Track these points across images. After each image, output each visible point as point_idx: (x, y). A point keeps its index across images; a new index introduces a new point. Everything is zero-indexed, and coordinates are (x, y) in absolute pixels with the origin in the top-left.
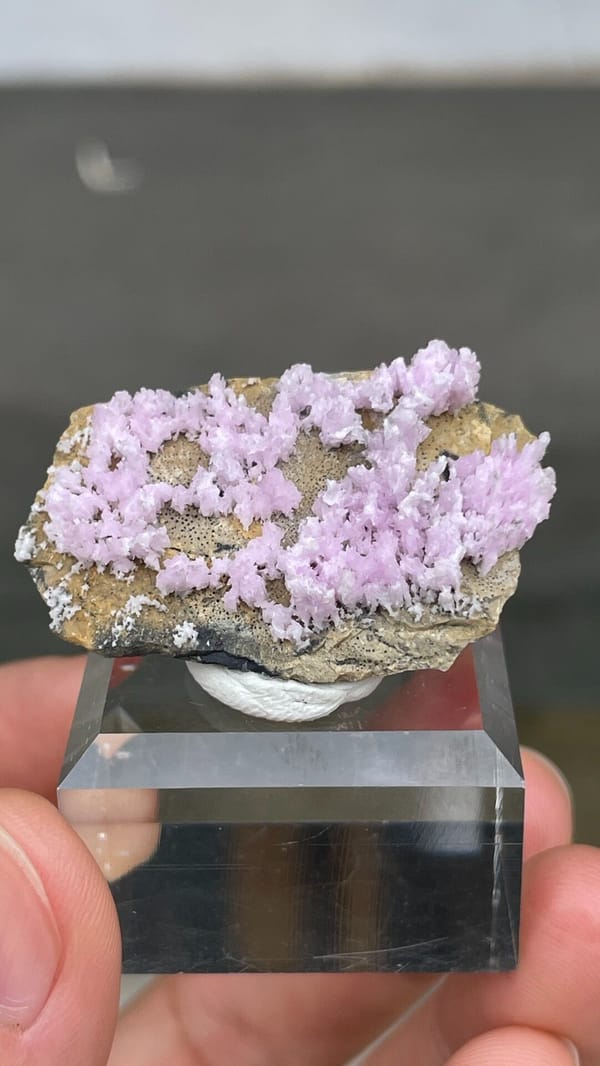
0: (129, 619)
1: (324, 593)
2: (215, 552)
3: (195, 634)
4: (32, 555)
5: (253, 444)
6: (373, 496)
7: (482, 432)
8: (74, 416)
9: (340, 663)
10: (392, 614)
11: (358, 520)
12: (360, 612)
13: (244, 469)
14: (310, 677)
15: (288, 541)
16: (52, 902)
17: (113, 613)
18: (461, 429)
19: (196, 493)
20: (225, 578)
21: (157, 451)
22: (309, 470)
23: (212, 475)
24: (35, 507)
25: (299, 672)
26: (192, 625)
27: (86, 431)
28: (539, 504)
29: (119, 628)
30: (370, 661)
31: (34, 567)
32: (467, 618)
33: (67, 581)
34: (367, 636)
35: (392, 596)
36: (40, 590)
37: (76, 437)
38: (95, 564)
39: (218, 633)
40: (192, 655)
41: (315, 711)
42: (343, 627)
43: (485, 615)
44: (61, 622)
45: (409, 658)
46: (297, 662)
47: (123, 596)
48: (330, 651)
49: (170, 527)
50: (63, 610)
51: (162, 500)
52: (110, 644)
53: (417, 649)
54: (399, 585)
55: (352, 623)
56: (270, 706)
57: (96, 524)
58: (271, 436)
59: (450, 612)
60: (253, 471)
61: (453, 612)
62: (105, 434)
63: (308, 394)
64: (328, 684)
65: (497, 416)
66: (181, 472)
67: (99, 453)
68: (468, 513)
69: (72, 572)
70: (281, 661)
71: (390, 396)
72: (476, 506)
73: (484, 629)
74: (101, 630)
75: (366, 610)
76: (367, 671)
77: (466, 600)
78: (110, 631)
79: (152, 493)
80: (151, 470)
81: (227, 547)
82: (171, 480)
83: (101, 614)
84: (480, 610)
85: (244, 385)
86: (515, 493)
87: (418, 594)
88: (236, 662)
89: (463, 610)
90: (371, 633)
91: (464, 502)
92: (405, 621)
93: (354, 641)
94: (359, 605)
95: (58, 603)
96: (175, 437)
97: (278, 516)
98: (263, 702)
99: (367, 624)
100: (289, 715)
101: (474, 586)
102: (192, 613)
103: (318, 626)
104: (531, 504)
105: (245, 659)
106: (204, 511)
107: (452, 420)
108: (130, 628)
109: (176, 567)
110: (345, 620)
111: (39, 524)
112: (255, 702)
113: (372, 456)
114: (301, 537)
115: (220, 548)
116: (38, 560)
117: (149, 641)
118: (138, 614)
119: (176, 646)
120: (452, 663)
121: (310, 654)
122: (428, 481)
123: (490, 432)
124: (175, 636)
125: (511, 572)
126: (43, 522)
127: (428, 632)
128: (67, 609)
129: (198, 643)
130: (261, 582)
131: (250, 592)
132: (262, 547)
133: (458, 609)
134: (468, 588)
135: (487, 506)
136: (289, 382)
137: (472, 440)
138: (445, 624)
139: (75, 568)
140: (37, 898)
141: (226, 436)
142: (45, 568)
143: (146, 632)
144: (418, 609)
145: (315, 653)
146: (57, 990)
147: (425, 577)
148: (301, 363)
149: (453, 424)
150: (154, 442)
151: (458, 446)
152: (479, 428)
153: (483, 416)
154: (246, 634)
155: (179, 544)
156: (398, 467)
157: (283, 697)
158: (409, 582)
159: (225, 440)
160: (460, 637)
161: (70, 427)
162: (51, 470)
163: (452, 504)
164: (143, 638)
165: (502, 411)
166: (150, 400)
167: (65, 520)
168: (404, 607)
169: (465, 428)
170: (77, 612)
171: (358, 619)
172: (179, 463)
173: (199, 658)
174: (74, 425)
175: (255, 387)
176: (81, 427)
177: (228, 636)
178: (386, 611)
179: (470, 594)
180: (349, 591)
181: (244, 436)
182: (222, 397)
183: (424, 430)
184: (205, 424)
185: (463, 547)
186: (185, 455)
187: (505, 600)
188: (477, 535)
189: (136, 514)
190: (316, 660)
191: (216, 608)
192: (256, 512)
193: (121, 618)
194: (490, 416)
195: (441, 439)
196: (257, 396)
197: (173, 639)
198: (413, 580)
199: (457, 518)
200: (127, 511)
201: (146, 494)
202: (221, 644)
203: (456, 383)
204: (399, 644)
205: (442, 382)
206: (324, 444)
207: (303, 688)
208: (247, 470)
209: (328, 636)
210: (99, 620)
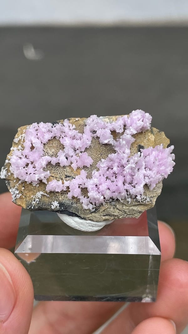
0: (37, 199)
1: (100, 197)
2: (65, 178)
3: (58, 205)
4: (6, 177)
5: (78, 144)
6: (116, 164)
7: (151, 138)
8: (19, 129)
9: (105, 216)
10: (121, 201)
11: (111, 172)
12: (111, 200)
13: (74, 150)
14: (95, 219)
15: (89, 177)
16: (13, 283)
17: (32, 197)
18: (145, 137)
19: (59, 160)
20: (68, 188)
21: (46, 143)
22: (95, 151)
23: (65, 154)
24: (7, 161)
25: (91, 218)
26: (57, 202)
27: (23, 135)
28: (169, 168)
29: (34, 202)
30: (114, 215)
32: (145, 203)
33: (17, 186)
35: (122, 197)
36: (9, 188)
37: (20, 137)
38: (26, 182)
39: (66, 205)
40: (57, 211)
41: (96, 229)
42: (105, 205)
43: (151, 202)
44: (15, 199)
45: (126, 215)
46: (91, 215)
47: (35, 191)
48: (101, 212)
49: (51, 169)
50: (16, 196)
51: (48, 161)
52: (31, 207)
53: (129, 212)
54: (124, 194)
55: (109, 204)
56: (81, 227)
57: (27, 168)
58: (84, 142)
59: (139, 201)
60: (77, 152)
62: (30, 139)
63: (96, 127)
64: (101, 222)
65: (157, 132)
66: (54, 150)
67: (27, 144)
68: (147, 169)
69: (19, 183)
70: (86, 215)
71: (122, 127)
72: (149, 167)
73: (150, 206)
74: (28, 202)
75: (113, 199)
76: (112, 218)
77: (145, 198)
78: (31, 203)
79: (45, 160)
80: (44, 150)
81: (69, 177)
82: (51, 153)
83: (28, 197)
84: (149, 201)
85: (75, 121)
86: (162, 163)
87: (130, 195)
88: (71, 214)
89: (144, 201)
90: (114, 207)
91: (145, 165)
92: (125, 203)
93: (108, 210)
94: (111, 198)
95: (14, 193)
96: (52, 138)
97: (85, 167)
98: (80, 226)
99: (113, 204)
100: (88, 230)
101: (148, 193)
102: (57, 197)
103: (97, 205)
104: (166, 168)
105: (74, 213)
106: (62, 165)
107: (142, 134)
108: (37, 202)
109: (53, 185)
110: (106, 203)
112: (77, 226)
113: (116, 149)
114: (93, 178)
115: (67, 176)
116: (8, 179)
117: (44, 207)
118: (40, 198)
119: (52, 209)
120: (140, 216)
121: (95, 213)
122: (134, 160)
123: (154, 137)
124: (52, 206)
125: (160, 187)
126: (9, 166)
127: (132, 207)
128: (17, 195)
129: (59, 208)
130: (80, 190)
131: (76, 194)
132: (80, 179)
133: (142, 200)
134: (146, 193)
135: (153, 167)
136: (90, 122)
137: (148, 140)
138: (138, 205)
139: (20, 182)
140: (9, 282)
141: (69, 141)
142: (10, 181)
143: (43, 204)
144: (129, 200)
145: (96, 213)
147: (133, 191)
148: (94, 115)
149: (142, 135)
150: (45, 141)
151: (144, 143)
152: (151, 136)
153: (152, 132)
154: (75, 205)
155: (53, 175)
157: (86, 225)
158: (127, 191)
159: (69, 142)
160: (143, 209)
161: (18, 133)
162: (12, 149)
163: (142, 166)
164: (42, 206)
165: (158, 130)
166: (44, 127)
167: (17, 167)
168: (125, 199)
169: (146, 136)
170: (20, 196)
171: (110, 202)
172: (53, 147)
173: (59, 212)
174: (19, 133)
175: (78, 121)
176: (22, 134)
177: (69, 206)
178: (119, 200)
179: (146, 195)
180: (108, 194)
181: (75, 141)
182: (68, 126)
183: (133, 140)
184: (62, 135)
185: (144, 181)
186: (55, 144)
187: (157, 196)
188: (149, 177)
189: (40, 167)
190: (97, 215)
191: (65, 196)
192: (78, 166)
193: (35, 199)
194: (154, 132)
195: (138, 141)
196: (79, 125)
197: (51, 206)
198: (128, 191)
199: (143, 171)
200: (37, 165)
201: (43, 160)
202: (67, 208)
203: (144, 125)
204: (123, 210)
205: (140, 125)
206: (101, 143)
207: (92, 222)
208: (76, 151)
209: (101, 208)
210: (28, 199)
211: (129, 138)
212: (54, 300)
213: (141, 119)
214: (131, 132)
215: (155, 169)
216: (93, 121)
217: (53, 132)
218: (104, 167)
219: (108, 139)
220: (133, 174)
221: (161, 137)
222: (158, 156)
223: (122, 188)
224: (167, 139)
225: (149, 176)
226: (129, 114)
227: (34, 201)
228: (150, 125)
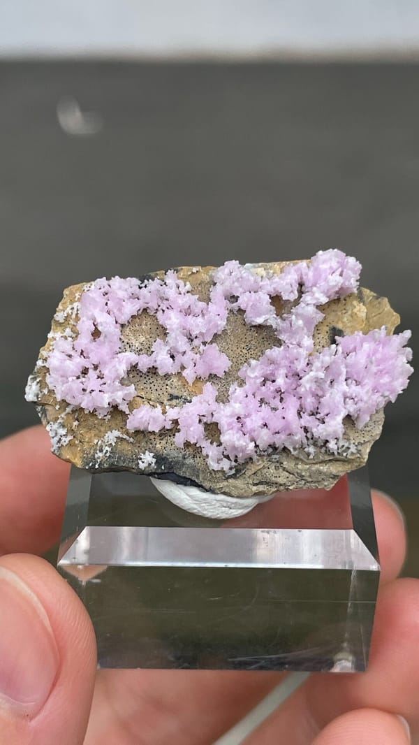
0: (107, 448)
1: (247, 444)
2: (168, 400)
3: (154, 460)
4: (38, 398)
5: (198, 325)
6: (283, 371)
7: (359, 311)
8: (66, 292)
9: (256, 484)
10: (293, 453)
11: (272, 388)
12: (270, 450)
13: (189, 339)
14: (234, 492)
15: (223, 398)
16: (54, 631)
17: (96, 441)
18: (345, 309)
19: (156, 361)
20: (176, 422)
21: (126, 323)
22: (236, 341)
23: (168, 348)
24: (40, 363)
25: (227, 490)
26: (152, 454)
27: (75, 305)
28: (400, 380)
29: (100, 455)
30: (276, 484)
31: (39, 405)
32: (346, 457)
33: (63, 418)
34: (275, 467)
35: (293, 443)
36: (44, 423)
37: (68, 310)
38: (82, 409)
39: (170, 460)
40: (152, 474)
41: (236, 513)
42: (258, 460)
43: (358, 455)
44: (59, 447)
45: (303, 482)
46: (225, 483)
47: (102, 429)
48: (249, 477)
49: (136, 380)
50: (60, 440)
51: (131, 364)
52: (94, 465)
53: (310, 476)
54: (299, 436)
55: (265, 458)
56: (206, 510)
57: (84, 379)
58: (210, 322)
59: (333, 453)
60: (196, 342)
61: (336, 453)
62: (90, 313)
63: (237, 287)
64: (247, 497)
65: (371, 298)
66: (144, 338)
67: (85, 326)
68: (349, 381)
69: (67, 411)
70: (214, 482)
71: (296, 287)
72: (355, 376)
73: (357, 464)
74: (87, 454)
75: (275, 449)
76: (274, 489)
77: (346, 445)
78: (94, 456)
79: (124, 361)
80: (122, 337)
81: (177, 398)
82: (137, 345)
83: (87, 442)
84: (355, 451)
85: (190, 273)
86: (384, 369)
87: (312, 439)
88: (182, 480)
89: (344, 451)
90: (278, 465)
91: (347, 372)
92: (302, 457)
93: (265, 470)
94: (270, 446)
95: (56, 434)
96: (140, 312)
97: (212, 377)
98: (200, 507)
99: (276, 459)
100: (218, 516)
101: (352, 435)
102: (151, 444)
103: (240, 461)
104: (393, 379)
105: (189, 479)
106: (161, 372)
107: (339, 303)
108: (108, 455)
109: (142, 417)
110: (260, 456)
111: (42, 374)
112: (195, 506)
113: (282, 337)
114: (232, 401)
115: (172, 397)
116: (42, 402)
117: (121, 464)
118: (114, 444)
119: (141, 469)
120: (333, 485)
121: (234, 478)
122: (322, 362)
123: (366, 310)
124: (140, 462)
125: (378, 422)
126: (45, 373)
127: (317, 466)
128: (63, 439)
129: (155, 467)
130: (201, 427)
131: (194, 438)
132: (203, 403)
133: (340, 451)
134: (348, 435)
135: (363, 377)
136: (223, 277)
137: (352, 317)
138: (330, 460)
139: (69, 410)
140: (44, 628)
141: (178, 319)
142: (47, 407)
143: (119, 458)
144: (311, 449)
145: (238, 478)
146: (55, 692)
147: (319, 431)
148: (232, 260)
149: (340, 305)
150: (124, 319)
151: (343, 322)
152: (358, 308)
153: (360, 298)
154: (190, 461)
155: (143, 393)
156: (301, 350)
157: (214, 505)
158: (306, 430)
159: (178, 321)
160: (340, 469)
161: (63, 301)
162: (50, 335)
163: (339, 374)
164: (117, 461)
165: (375, 295)
166: (121, 286)
167: (62, 376)
168: (302, 448)
169: (348, 308)
170: (70, 441)
171: (269, 455)
172: (143, 332)
173: (156, 476)
174: (66, 299)
175: (198, 274)
176: (72, 302)
177: (177, 462)
178: (290, 451)
179: (348, 440)
180: (265, 438)
181: (190, 318)
182: (175, 286)
183: (320, 316)
184: (162, 305)
185: (345, 408)
186: (146, 325)
187: (373, 442)
188: (356, 399)
189: (113, 376)
190: (239, 483)
191: (169, 441)
192: (198, 373)
193: (101, 447)
194: (365, 298)
195: (331, 318)
196: (199, 282)
197: (138, 463)
198: (309, 430)
199: (342, 387)
200: (106, 372)
201: (120, 362)
202: (172, 468)
203: (344, 283)
204: (298, 473)
205: (334, 283)
206: (247, 323)
207: (229, 499)
208: (192, 340)
209: (248, 467)
210: (86, 446)
211: (311, 312)
212: (142, 668)
213: (337, 269)
214: (317, 299)
215: (369, 383)
216: (231, 274)
217: (141, 298)
218: (256, 376)
219: (265, 315)
220: (320, 393)
221: (381, 311)
222: (375, 352)
223: (296, 424)
224: (395, 313)
225: (356, 396)
226: (310, 259)
227: (101, 451)
228: (358, 283)
